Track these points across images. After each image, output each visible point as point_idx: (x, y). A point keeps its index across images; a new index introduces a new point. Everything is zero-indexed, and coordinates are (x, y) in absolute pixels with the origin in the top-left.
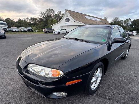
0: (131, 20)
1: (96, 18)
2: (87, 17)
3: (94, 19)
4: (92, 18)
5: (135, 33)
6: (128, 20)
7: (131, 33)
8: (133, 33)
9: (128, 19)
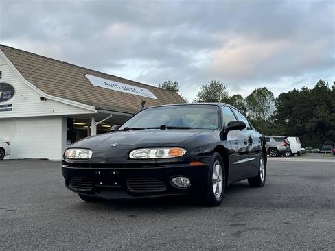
0: (270, 93)
1: (133, 87)
2: (96, 81)
3: (130, 90)
4: (120, 84)
5: (294, 143)
6: (262, 93)
7: (280, 146)
8: (286, 144)
9: (260, 91)
